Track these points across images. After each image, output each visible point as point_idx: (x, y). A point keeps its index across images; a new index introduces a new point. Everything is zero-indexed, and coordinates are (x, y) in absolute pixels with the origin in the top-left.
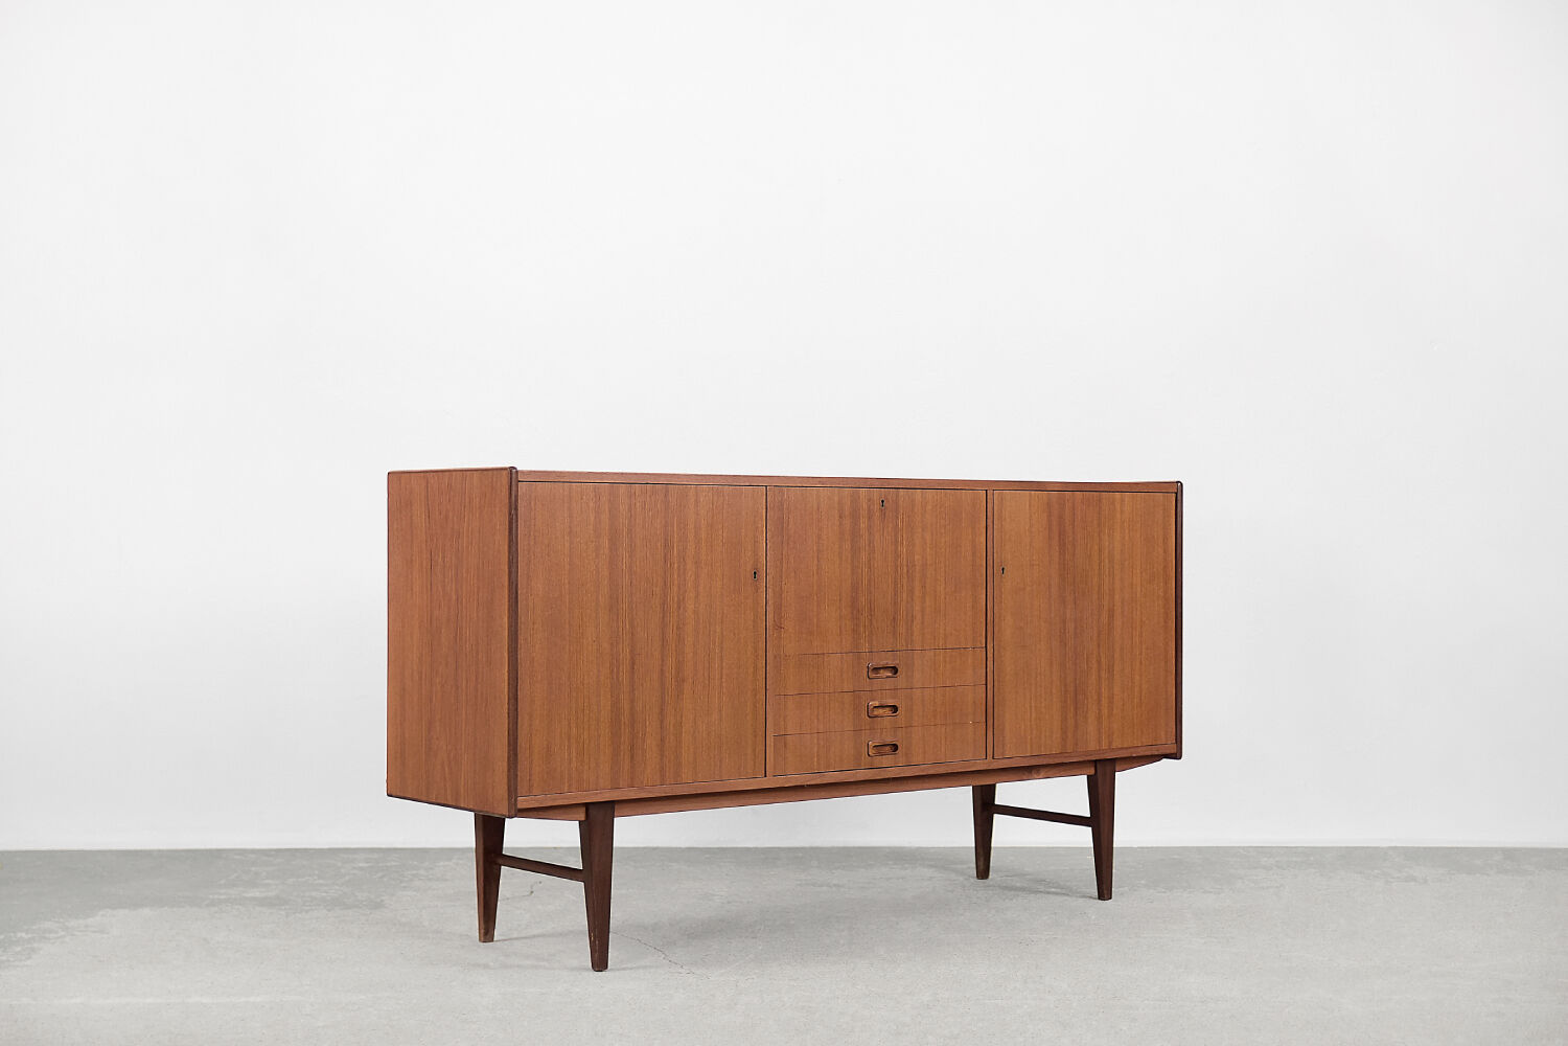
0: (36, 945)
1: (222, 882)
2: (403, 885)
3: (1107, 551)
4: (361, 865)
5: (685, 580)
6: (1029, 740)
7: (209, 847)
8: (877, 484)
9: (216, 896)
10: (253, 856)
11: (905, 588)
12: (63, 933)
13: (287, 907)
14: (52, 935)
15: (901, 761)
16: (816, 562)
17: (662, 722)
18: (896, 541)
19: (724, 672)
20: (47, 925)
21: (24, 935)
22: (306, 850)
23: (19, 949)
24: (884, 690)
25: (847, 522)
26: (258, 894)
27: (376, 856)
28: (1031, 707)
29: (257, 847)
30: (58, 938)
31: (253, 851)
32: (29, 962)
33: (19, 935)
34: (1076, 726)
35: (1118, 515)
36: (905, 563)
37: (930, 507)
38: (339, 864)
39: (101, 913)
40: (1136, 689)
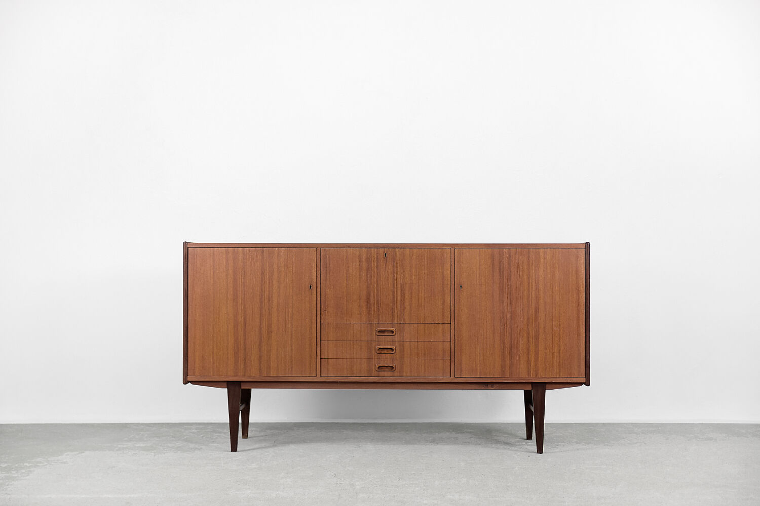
0: (32, 469)
1: (126, 439)
2: (213, 441)
3: (534, 277)
4: (193, 431)
5: (272, 289)
6: (478, 371)
7: (121, 422)
8: (382, 246)
9: (122, 446)
10: (142, 426)
11: (399, 294)
12: (46, 463)
13: (155, 451)
14: (41, 464)
15: (396, 374)
16: (345, 282)
17: (260, 349)
18: (394, 272)
19: (294, 329)
20: (39, 459)
21: (27, 464)
22: (168, 424)
23: (24, 471)
24: (386, 342)
25: (364, 265)
26: (142, 445)
27: (201, 426)
28: (480, 354)
29: (145, 422)
30: (44, 466)
31: (143, 424)
32: (27, 478)
33: (25, 464)
34: (512, 364)
35: (542, 260)
36: (399, 282)
37: (415, 257)
38: (183, 430)
39: (66, 454)
40: (556, 349)
